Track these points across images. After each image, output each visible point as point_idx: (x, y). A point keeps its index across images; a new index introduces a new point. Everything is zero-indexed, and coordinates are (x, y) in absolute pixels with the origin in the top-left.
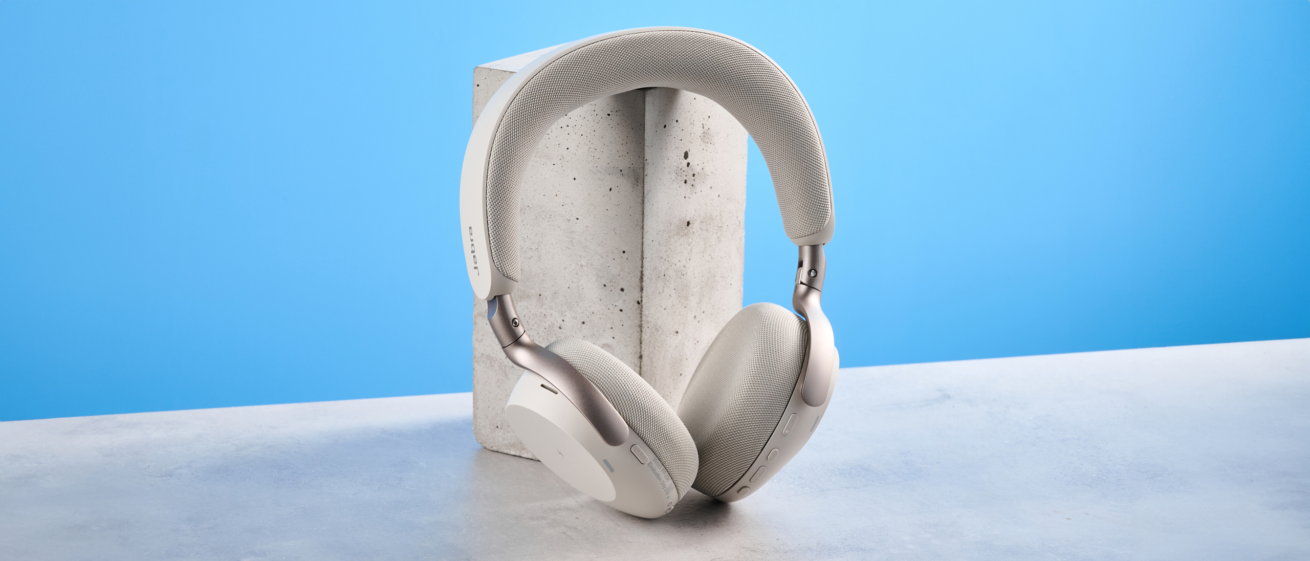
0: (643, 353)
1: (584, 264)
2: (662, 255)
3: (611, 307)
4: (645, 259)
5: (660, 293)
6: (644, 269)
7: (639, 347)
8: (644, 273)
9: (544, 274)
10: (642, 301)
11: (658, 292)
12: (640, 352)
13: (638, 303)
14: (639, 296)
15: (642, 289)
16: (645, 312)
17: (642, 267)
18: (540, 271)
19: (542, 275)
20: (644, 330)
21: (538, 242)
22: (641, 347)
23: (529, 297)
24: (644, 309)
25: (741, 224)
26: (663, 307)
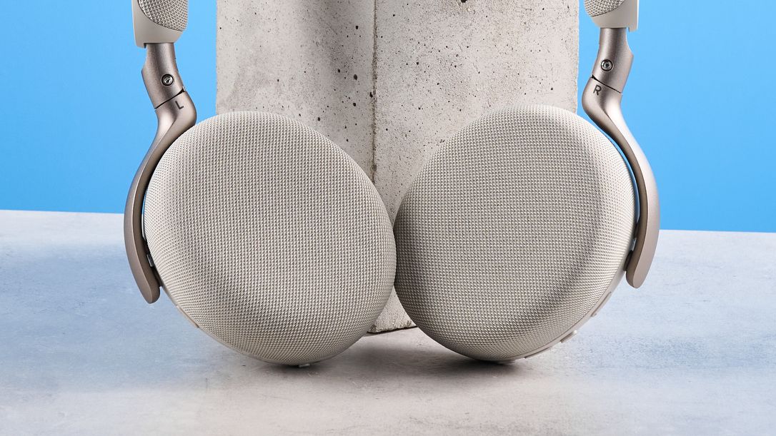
0: (376, 161)
1: (319, 41)
2: (412, 36)
3: (345, 99)
4: (379, 38)
5: (409, 85)
6: (378, 51)
7: (371, 154)
8: (378, 56)
9: (282, 53)
10: (375, 93)
11: (405, 85)
12: (373, 161)
13: (371, 96)
14: (372, 86)
15: (375, 77)
16: (381, 108)
17: (375, 48)
18: (278, 48)
19: (279, 54)
20: (378, 132)
21: (276, 10)
22: (374, 154)
23: (267, 82)
24: (377, 104)
25: (572, 10)
26: (417, 106)
